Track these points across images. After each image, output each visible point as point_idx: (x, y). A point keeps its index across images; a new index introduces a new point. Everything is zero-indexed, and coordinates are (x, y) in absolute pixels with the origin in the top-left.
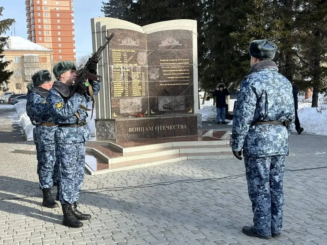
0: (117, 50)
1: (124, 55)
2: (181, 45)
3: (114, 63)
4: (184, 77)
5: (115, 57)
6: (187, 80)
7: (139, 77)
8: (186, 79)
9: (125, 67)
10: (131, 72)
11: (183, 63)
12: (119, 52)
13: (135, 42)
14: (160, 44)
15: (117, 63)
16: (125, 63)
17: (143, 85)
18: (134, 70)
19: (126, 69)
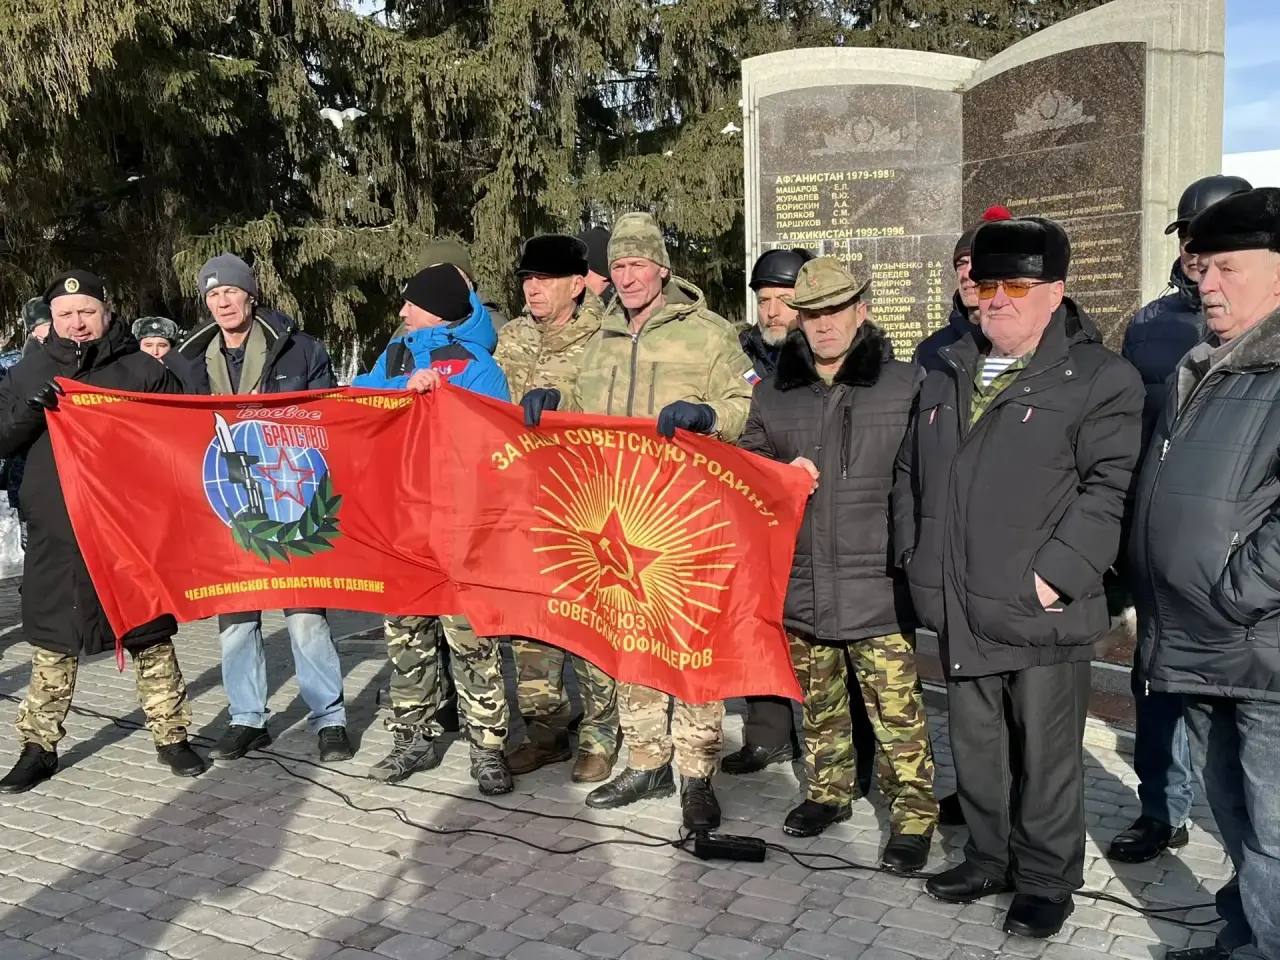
0: (798, 179)
1: (834, 195)
2: (1092, 119)
3: (783, 230)
4: (1097, 277)
5: (789, 206)
6: (1110, 292)
7: (908, 283)
8: (1106, 284)
9: (836, 244)
10: (868, 262)
11: (1097, 209)
12: (813, 183)
13: (897, 132)
14: (1010, 129)
15: (797, 230)
16: (839, 227)
17: (929, 316)
18: (888, 252)
19: (840, 251)
